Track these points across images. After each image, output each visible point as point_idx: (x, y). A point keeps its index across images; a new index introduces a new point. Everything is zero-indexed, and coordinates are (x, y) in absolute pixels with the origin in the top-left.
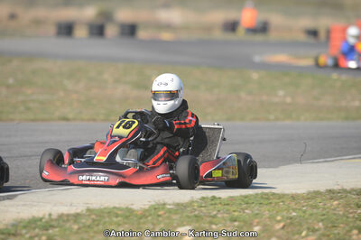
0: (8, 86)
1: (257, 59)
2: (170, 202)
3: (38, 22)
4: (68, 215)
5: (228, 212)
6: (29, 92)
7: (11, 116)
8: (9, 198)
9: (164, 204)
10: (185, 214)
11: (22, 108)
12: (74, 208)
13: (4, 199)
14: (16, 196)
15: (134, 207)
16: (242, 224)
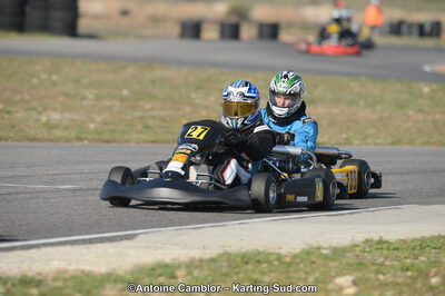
0: (122, 99)
1: (428, 68)
2: (326, 245)
3: (156, 20)
4: (201, 261)
5: (397, 258)
6: (148, 106)
7: (127, 137)
8: (127, 238)
9: (319, 248)
10: (344, 261)
11: (139, 127)
12: (208, 252)
13: (121, 240)
14: (135, 235)
15: (283, 252)
16: (415, 274)
